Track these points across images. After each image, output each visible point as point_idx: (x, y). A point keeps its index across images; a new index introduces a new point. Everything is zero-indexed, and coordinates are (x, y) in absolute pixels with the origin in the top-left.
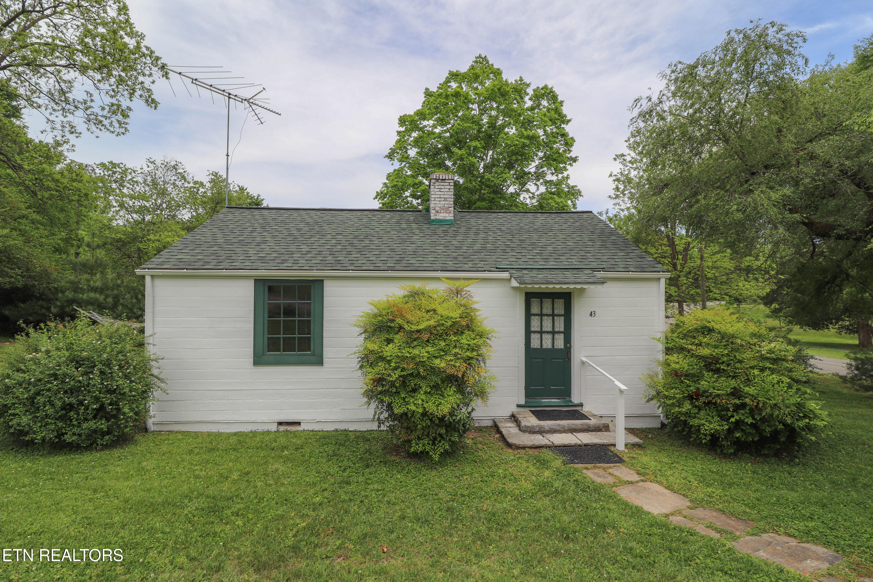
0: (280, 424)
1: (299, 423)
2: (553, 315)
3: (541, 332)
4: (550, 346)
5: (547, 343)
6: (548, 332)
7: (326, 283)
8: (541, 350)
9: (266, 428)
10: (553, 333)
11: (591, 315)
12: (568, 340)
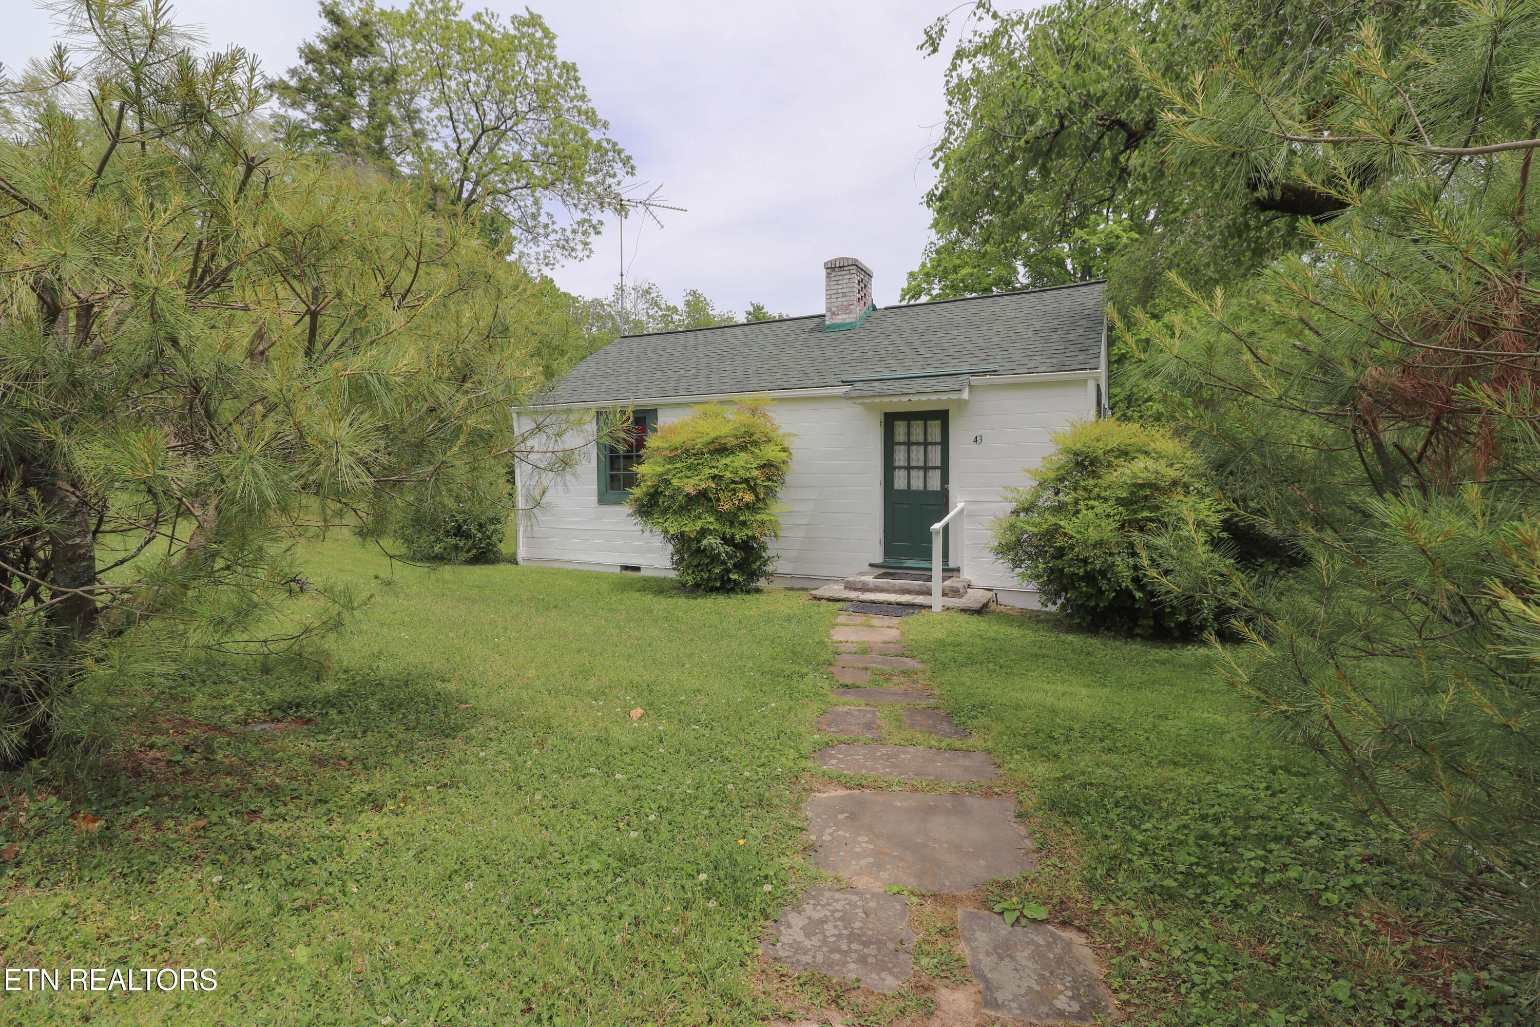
0: (625, 568)
1: (637, 569)
2: (926, 444)
3: (909, 468)
4: (921, 488)
5: (917, 483)
6: (918, 468)
7: (660, 413)
8: (908, 493)
9: (611, 570)
10: (926, 468)
11: (976, 441)
12: (945, 479)
